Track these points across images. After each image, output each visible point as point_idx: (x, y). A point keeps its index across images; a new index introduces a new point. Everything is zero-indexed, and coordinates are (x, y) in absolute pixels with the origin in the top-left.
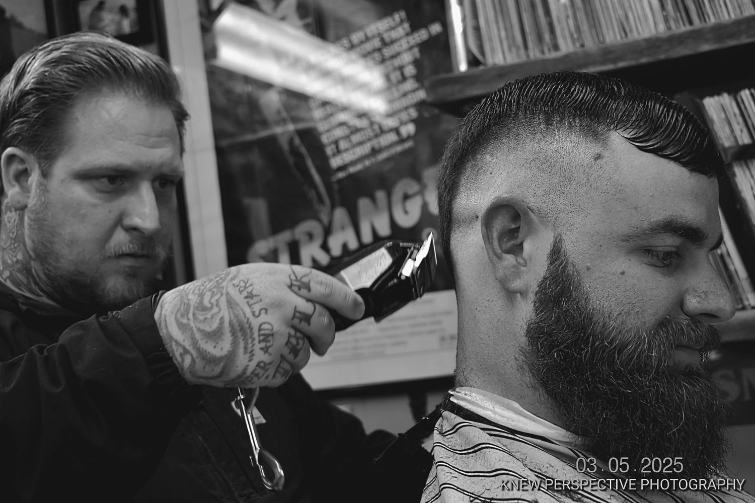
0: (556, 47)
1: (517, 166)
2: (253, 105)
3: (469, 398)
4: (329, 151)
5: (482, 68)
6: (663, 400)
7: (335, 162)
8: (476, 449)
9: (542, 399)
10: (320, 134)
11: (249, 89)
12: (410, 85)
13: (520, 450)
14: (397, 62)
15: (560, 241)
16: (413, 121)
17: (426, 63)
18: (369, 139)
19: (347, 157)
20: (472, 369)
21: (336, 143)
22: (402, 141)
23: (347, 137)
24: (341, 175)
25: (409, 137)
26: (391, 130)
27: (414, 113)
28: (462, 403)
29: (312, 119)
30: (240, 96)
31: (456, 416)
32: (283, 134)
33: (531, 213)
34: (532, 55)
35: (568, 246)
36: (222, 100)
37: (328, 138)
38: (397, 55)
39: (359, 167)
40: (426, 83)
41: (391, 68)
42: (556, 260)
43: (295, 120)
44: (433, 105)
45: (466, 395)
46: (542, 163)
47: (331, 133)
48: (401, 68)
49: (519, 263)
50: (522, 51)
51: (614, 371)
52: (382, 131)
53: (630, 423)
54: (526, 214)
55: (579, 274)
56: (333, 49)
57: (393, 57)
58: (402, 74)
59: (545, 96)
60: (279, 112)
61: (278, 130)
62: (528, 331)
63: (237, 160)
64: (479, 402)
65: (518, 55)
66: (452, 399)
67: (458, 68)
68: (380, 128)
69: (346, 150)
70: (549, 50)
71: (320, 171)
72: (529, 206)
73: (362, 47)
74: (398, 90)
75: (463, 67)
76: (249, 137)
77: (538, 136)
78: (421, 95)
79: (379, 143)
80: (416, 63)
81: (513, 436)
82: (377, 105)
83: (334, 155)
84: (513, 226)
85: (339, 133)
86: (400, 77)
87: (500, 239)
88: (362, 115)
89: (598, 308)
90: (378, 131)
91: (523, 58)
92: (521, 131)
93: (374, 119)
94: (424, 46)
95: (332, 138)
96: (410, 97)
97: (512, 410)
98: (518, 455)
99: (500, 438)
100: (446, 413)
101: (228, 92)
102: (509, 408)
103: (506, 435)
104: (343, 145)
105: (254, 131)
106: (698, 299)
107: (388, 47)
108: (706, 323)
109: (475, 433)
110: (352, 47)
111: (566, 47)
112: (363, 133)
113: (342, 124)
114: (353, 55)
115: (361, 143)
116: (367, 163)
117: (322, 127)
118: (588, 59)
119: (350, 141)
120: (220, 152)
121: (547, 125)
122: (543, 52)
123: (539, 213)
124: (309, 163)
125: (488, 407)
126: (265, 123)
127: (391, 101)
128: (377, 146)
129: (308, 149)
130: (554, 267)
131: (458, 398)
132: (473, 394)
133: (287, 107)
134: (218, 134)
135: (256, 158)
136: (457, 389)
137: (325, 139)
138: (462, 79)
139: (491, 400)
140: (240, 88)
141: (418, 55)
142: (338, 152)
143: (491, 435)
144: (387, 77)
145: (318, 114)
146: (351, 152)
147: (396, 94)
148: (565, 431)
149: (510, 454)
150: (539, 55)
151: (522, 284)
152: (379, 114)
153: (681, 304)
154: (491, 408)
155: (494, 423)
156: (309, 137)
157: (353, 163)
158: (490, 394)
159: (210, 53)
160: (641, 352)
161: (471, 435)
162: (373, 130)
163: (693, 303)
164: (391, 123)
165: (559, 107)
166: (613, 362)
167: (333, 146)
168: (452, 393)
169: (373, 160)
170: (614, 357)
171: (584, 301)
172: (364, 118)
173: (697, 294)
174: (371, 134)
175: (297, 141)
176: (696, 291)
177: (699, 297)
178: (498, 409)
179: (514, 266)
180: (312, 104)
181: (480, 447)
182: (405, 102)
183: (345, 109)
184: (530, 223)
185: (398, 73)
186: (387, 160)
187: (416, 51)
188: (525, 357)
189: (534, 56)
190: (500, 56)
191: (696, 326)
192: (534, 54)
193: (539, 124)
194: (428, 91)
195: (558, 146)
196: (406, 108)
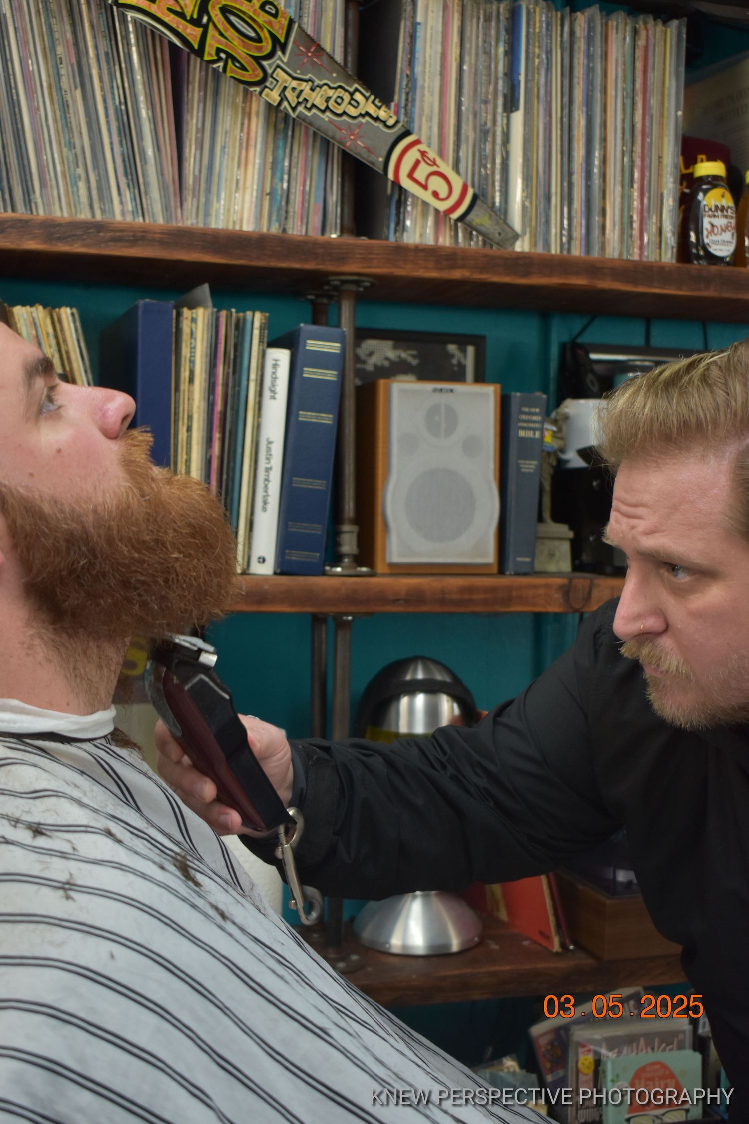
149: (43, 769)
181: (1, 763)
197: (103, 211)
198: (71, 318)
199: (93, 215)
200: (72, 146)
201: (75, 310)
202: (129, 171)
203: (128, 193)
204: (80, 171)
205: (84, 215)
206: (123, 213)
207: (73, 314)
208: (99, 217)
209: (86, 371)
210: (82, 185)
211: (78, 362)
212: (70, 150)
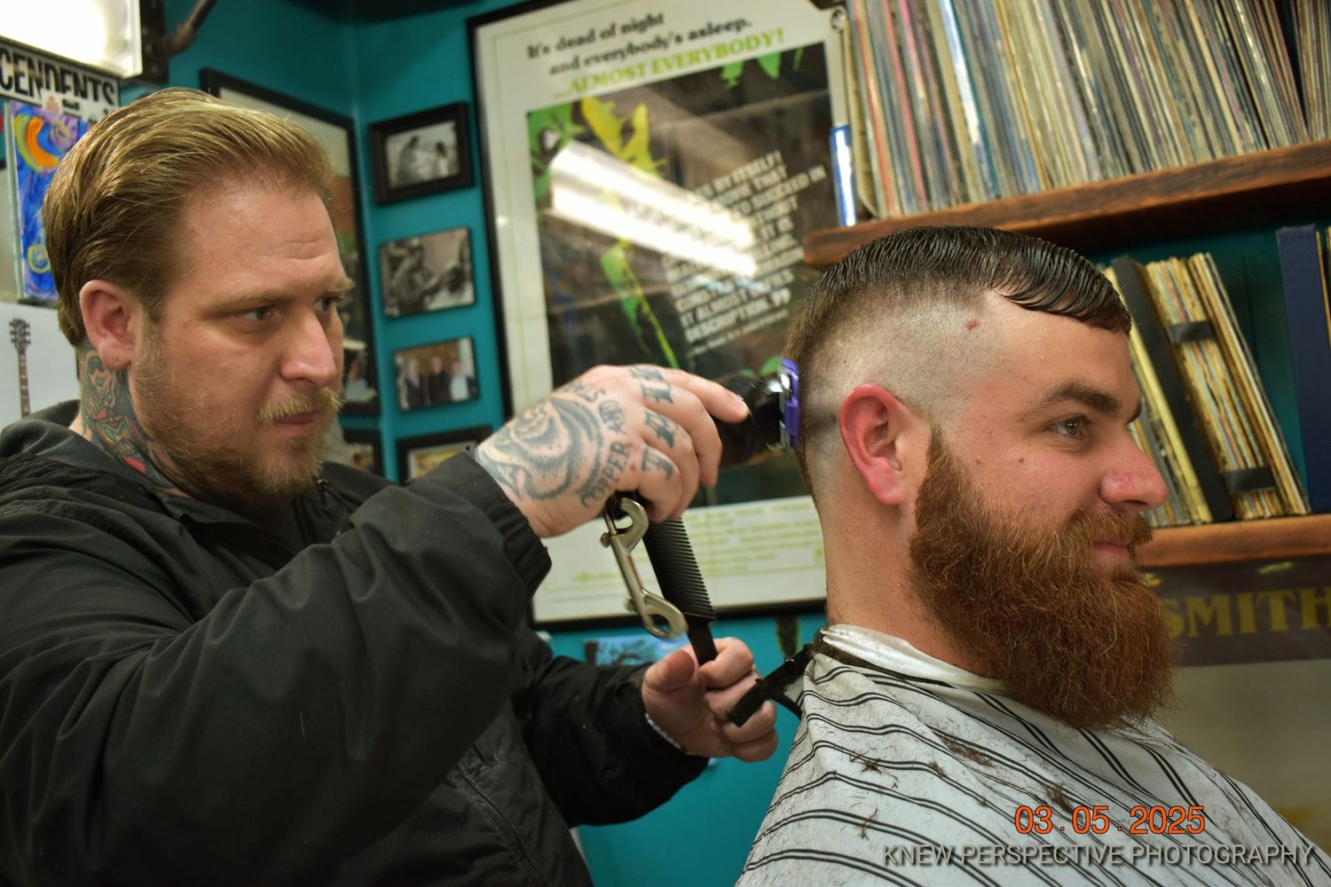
0: (966, 198)
1: (875, 348)
2: (594, 264)
3: (846, 638)
4: (685, 321)
5: (873, 222)
6: (1088, 613)
7: (692, 335)
8: (861, 700)
9: (939, 633)
10: (675, 300)
11: (589, 244)
12: (784, 242)
13: (912, 701)
14: (769, 214)
15: (940, 433)
16: (788, 286)
17: (806, 215)
18: (734, 308)
19: (707, 329)
20: (847, 604)
21: (694, 311)
22: (774, 310)
23: (708, 304)
24: (699, 350)
25: (782, 306)
26: (760, 297)
27: (789, 277)
28: (838, 645)
29: (664, 282)
30: (578, 252)
31: (831, 659)
32: (628, 299)
33: (899, 404)
34: (936, 208)
35: (951, 438)
36: (556, 257)
37: (683, 305)
38: (771, 205)
39: (720, 341)
40: (805, 240)
41: (761, 221)
42: (937, 457)
43: (644, 282)
44: (813, 266)
45: (841, 634)
46: (905, 340)
47: (688, 299)
48: (775, 221)
49: (893, 467)
50: (924, 201)
51: (1023, 584)
52: (750, 298)
53: (1048, 649)
54: (893, 406)
55: (967, 471)
56: (691, 198)
57: (765, 208)
58: (776, 229)
59: (899, 258)
60: (625, 273)
61: (623, 295)
62: (912, 549)
63: (572, 331)
64: (859, 643)
65: (919, 208)
66: (825, 639)
67: (844, 222)
68: (748, 293)
69: (706, 320)
70: (957, 202)
71: (672, 345)
72: (896, 394)
73: (727, 194)
74: (769, 248)
75: (851, 220)
76: (589, 303)
77: (897, 309)
78: (799, 254)
79: (745, 312)
80: (793, 215)
81: (903, 684)
82: (745, 267)
83: (691, 326)
84: (880, 422)
85: (697, 299)
86: (773, 233)
87: (866, 440)
88: (725, 278)
89: (995, 509)
90: (745, 297)
91: (925, 211)
92: (874, 306)
93: (739, 283)
94: (804, 195)
95: (689, 306)
96: (784, 256)
97: (900, 651)
98: (909, 707)
99: (887, 686)
100: (819, 656)
101: (564, 248)
102: (896, 647)
103: (894, 682)
104: (701, 314)
105: (594, 296)
106: (1120, 483)
107: (759, 196)
108: (1133, 512)
109: (857, 681)
110: (714, 195)
111: (978, 197)
112: (725, 299)
113: (701, 288)
114: (716, 206)
115: (723, 312)
116: (731, 336)
117: (676, 291)
118: (1005, 212)
119: (710, 309)
120: (552, 320)
121: (906, 293)
122: (949, 204)
123: (907, 402)
124: (660, 335)
125: (870, 647)
126: (607, 286)
127: (760, 262)
128: (743, 316)
129: (659, 318)
130: (935, 466)
131: (832, 638)
132: (851, 633)
133: (634, 267)
134: (551, 299)
135: (596, 329)
136: (831, 628)
137: (680, 306)
138: (849, 235)
139: (874, 638)
140: (578, 243)
141: (795, 205)
142: (696, 322)
143: (877, 682)
144: (757, 232)
145: (672, 275)
146: (711, 322)
147: (768, 253)
148: (967, 673)
149: (901, 705)
150: (944, 207)
151: (899, 493)
152: (747, 277)
153: (1098, 490)
154: (874, 648)
155: (879, 667)
156: (661, 303)
157: (714, 336)
158: (871, 632)
159: (543, 201)
160: (1055, 555)
161: (853, 682)
162: (740, 296)
163: (1113, 488)
164: (760, 288)
165: (918, 269)
166: (1021, 573)
167: (690, 315)
168: (824, 633)
169: (738, 333)
170: (1021, 566)
171: (976, 503)
172: (727, 282)
173: (1119, 477)
174: (737, 301)
175: (646, 308)
176: (1117, 474)
177: (1121, 480)
178: (883, 650)
179: (887, 471)
180: (665, 264)
181: (864, 698)
182: (779, 262)
183: (704, 270)
184: (900, 417)
185: (770, 227)
186: (756, 333)
187: (793, 200)
188: (913, 582)
189: (939, 208)
190: (897, 208)
191: (1120, 516)
192: (939, 206)
193: (896, 294)
194: (806, 250)
195: (922, 317)
196: (780, 270)
197: (1224, 151)
198: (1204, 264)
199: (1213, 155)
200: (1181, 96)
201: (1208, 256)
202: (1244, 104)
203: (1247, 126)
204: (1194, 117)
205: (1205, 158)
206: (1244, 148)
207: (1207, 260)
208: (1220, 155)
209: (1228, 314)
210: (1198, 132)
211: (1218, 305)
212: (1180, 100)
